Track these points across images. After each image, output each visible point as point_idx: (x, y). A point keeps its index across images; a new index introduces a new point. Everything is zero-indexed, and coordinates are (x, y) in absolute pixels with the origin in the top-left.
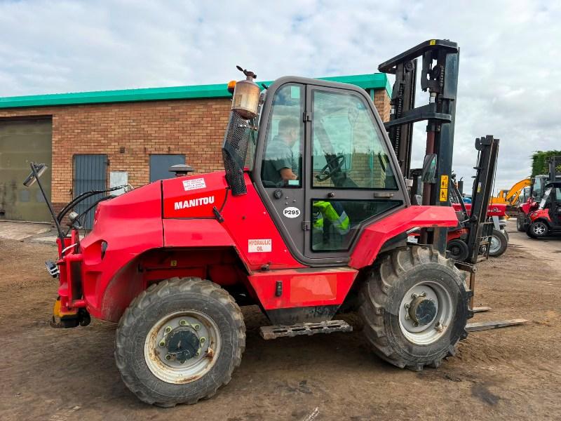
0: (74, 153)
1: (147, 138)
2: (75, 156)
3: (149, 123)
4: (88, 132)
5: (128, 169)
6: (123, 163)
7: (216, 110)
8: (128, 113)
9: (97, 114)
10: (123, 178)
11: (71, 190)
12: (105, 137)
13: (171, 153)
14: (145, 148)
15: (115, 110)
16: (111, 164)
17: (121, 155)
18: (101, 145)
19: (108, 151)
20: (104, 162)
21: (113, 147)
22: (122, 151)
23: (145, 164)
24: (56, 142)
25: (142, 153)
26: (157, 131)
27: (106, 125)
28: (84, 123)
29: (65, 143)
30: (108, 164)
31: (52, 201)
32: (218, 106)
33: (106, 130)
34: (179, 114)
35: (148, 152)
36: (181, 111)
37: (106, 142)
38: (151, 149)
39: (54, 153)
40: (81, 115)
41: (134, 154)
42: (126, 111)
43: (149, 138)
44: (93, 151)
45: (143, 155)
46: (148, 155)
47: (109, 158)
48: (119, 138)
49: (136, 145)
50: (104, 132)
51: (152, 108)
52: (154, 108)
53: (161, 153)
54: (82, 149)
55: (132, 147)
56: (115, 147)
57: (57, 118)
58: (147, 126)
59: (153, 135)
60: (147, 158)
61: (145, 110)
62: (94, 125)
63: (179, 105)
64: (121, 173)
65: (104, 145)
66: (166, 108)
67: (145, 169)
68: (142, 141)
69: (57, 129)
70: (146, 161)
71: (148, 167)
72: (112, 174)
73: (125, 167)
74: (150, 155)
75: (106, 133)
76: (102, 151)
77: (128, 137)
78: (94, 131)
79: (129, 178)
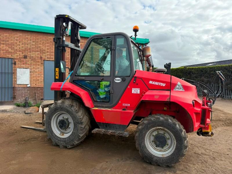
1: (42, 51)
3: (44, 44)
5: (29, 67)
6: (26, 64)
8: (29, 37)
9: (5, 35)
10: (27, 72)
12: (12, 49)
14: (41, 57)
15: (19, 34)
16: (17, 64)
17: (25, 59)
19: (15, 56)
21: (19, 54)
22: (25, 57)
23: (41, 65)
25: (39, 59)
27: (13, 41)
30: (15, 64)
33: (12, 44)
35: (43, 59)
37: (13, 51)
41: (33, 59)
42: (28, 36)
43: (44, 52)
45: (40, 60)
46: (43, 61)
47: (15, 61)
48: (23, 50)
50: (11, 45)
51: (45, 37)
52: (47, 37)
53: (51, 60)
55: (32, 55)
56: (21, 55)
58: (42, 45)
59: (46, 50)
60: (42, 62)
62: (3, 41)
64: (25, 69)
65: (11, 53)
67: (41, 68)
68: (39, 53)
71: (43, 67)
72: (18, 70)
73: (27, 66)
74: (44, 60)
75: (13, 46)
76: (10, 56)
77: (30, 50)
78: (3, 44)
79: (30, 72)
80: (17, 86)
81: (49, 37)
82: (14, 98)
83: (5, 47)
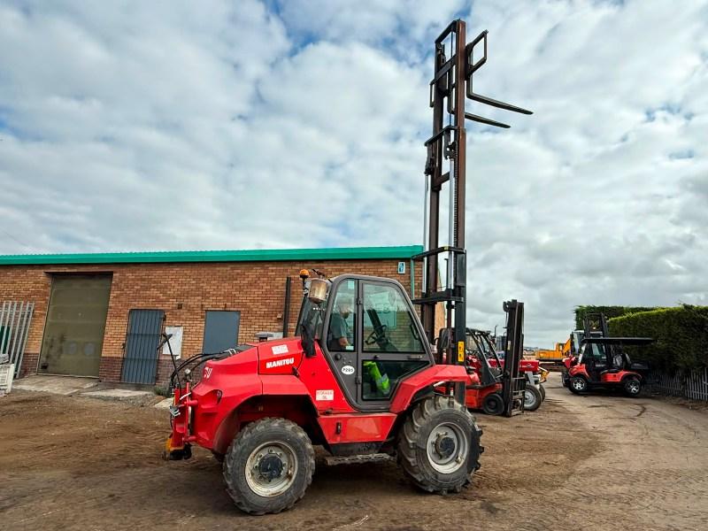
0: (132, 307)
1: (205, 296)
2: (132, 311)
3: (208, 282)
4: (147, 289)
5: (183, 325)
6: (179, 318)
7: (272, 271)
8: (190, 272)
9: (158, 273)
10: (179, 333)
11: (124, 345)
12: (165, 294)
13: (228, 309)
14: (202, 305)
15: (176, 269)
16: (167, 319)
17: (179, 311)
18: (159, 301)
19: (166, 307)
20: (161, 316)
21: (171, 303)
22: (180, 307)
23: (201, 320)
24: (114, 297)
25: (199, 309)
26: (216, 290)
27: (167, 282)
28: (144, 280)
29: (123, 299)
30: (165, 319)
31: (103, 355)
32: (274, 268)
33: (166, 287)
34: (238, 274)
35: (205, 309)
36: (239, 271)
37: (165, 298)
38: (208, 304)
39: (111, 308)
40: (143, 273)
41: (190, 310)
42: (188, 271)
43: (207, 295)
44: (151, 306)
45: (201, 311)
46: (204, 312)
47: (166, 314)
48: (178, 295)
49: (193, 302)
50: (163, 289)
51: (212, 269)
52: (214, 269)
53: (217, 309)
54: (140, 304)
55: (189, 303)
56: (174, 303)
57: (117, 274)
58: (206, 284)
59: (211, 293)
60: (203, 314)
61: (204, 270)
62: (155, 282)
63: (238, 266)
64: (176, 328)
65: (162, 301)
66: (225, 269)
67: (200, 325)
68: (200, 298)
69: (116, 285)
70: (202, 317)
71: (204, 322)
72: (168, 328)
73: (180, 322)
74: (206, 311)
75: (166, 290)
76: (160, 307)
77: (187, 294)
78: (154, 287)
79: (184, 334)
80: (162, 358)
81: (218, 269)
82: (157, 379)
83: (155, 292)
